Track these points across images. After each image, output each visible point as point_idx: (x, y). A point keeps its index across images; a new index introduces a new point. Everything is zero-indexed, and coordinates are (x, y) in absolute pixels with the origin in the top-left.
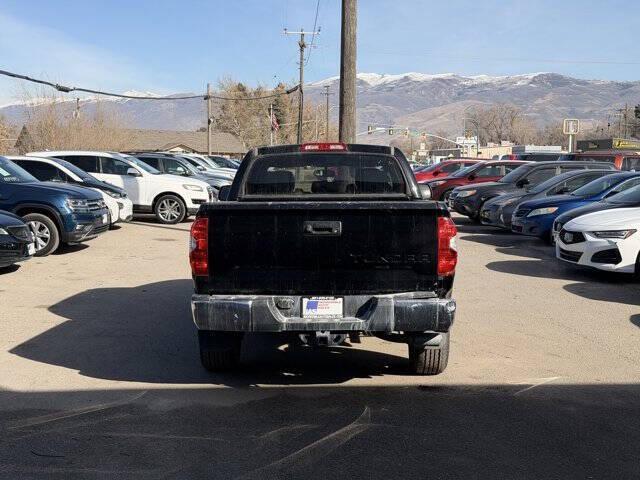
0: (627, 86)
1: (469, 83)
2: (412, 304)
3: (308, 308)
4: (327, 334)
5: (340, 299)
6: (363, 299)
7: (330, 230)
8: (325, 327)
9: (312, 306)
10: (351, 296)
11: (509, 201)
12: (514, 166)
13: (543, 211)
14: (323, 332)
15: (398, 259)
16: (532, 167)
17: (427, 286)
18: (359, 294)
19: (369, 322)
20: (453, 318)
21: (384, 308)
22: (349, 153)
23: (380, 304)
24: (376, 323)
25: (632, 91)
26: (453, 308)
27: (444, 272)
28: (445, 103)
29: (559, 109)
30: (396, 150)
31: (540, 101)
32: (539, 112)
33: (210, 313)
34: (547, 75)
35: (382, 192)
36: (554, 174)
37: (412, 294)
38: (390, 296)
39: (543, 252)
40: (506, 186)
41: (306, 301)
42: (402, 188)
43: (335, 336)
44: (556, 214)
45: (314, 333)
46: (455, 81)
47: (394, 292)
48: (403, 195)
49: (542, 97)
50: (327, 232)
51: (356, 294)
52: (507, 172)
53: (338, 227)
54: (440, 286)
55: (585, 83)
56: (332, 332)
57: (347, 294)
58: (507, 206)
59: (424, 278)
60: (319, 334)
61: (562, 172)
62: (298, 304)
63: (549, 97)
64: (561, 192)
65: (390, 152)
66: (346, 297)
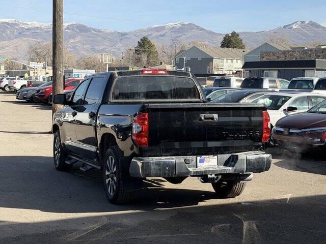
0: (123, 34)
1: (26, 27)
3: (200, 162)
5: (216, 157)
6: (226, 156)
7: (213, 119)
8: (212, 172)
9: (202, 161)
10: (221, 155)
14: (211, 175)
19: (234, 168)
22: (168, 76)
23: (240, 158)
24: (237, 168)
25: (127, 38)
27: (265, 140)
28: (10, 39)
29: (85, 46)
31: (72, 41)
32: (73, 48)
33: (152, 167)
34: (77, 25)
35: (187, 98)
41: (199, 158)
42: (197, 96)
43: (216, 176)
45: (207, 175)
46: (16, 24)
48: (198, 100)
49: (74, 38)
53: (216, 117)
55: (99, 31)
59: (256, 144)
60: (209, 176)
62: (195, 160)
63: (78, 38)
66: (219, 155)
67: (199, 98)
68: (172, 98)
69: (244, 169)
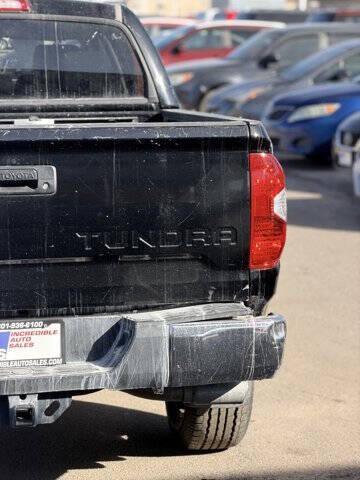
2: (203, 331)
4: (32, 401)
5: (56, 327)
6: (100, 324)
7: (33, 184)
8: (28, 387)
10: (77, 319)
11: (253, 93)
12: (247, 33)
13: (315, 111)
14: (23, 397)
15: (171, 239)
16: (279, 34)
17: (230, 292)
18: (91, 313)
19: (118, 371)
20: (281, 355)
21: (148, 340)
22: (34, 16)
23: (140, 333)
26: (281, 335)
27: (260, 262)
30: (126, 12)
35: (98, 93)
36: (315, 47)
37: (201, 310)
38: (158, 315)
39: (318, 182)
40: (241, 65)
42: (138, 86)
43: (48, 403)
44: (339, 116)
47: (164, 307)
48: (140, 100)
50: (26, 189)
51: (84, 314)
52: (235, 44)
53: (47, 178)
54: (254, 292)
56: (42, 396)
57: (69, 314)
58: (250, 102)
59: (223, 278)
60: (15, 402)
61: (330, 43)
64: (335, 78)
65: (113, 16)
66: (67, 320)
67: (146, 95)
68: (43, 96)
69: (159, 373)
